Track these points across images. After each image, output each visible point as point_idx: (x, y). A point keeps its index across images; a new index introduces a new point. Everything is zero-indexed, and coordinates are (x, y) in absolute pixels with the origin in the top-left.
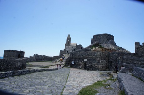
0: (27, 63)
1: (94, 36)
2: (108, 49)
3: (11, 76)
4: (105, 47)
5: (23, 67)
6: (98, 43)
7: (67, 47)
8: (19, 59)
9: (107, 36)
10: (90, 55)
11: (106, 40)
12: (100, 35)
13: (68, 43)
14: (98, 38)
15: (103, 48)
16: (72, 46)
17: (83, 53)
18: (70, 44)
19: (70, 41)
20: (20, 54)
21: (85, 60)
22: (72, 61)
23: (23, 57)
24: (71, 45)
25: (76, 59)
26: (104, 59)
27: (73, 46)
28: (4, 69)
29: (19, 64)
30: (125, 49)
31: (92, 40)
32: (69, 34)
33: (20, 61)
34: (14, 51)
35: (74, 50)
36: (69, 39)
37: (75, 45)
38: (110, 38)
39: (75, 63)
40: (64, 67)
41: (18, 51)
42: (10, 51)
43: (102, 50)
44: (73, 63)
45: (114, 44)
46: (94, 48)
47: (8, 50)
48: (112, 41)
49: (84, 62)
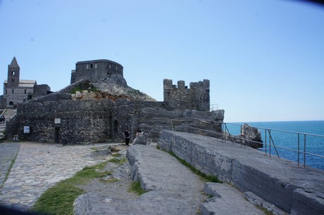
1: (78, 64)
2: (110, 95)
4: (102, 90)
6: (88, 81)
7: (9, 90)
9: (108, 66)
10: (68, 110)
11: (104, 74)
12: (91, 64)
13: (13, 80)
14: (88, 70)
15: (99, 92)
16: (23, 88)
17: (51, 105)
18: (18, 83)
19: (17, 75)
21: (58, 121)
22: (24, 125)
24: (20, 85)
25: (33, 119)
26: (101, 118)
27: (27, 88)
30: (145, 95)
31: (72, 74)
32: (14, 58)
35: (30, 97)
36: (14, 70)
37: (32, 86)
38: (113, 70)
39: (31, 129)
40: (2, 141)
43: (96, 97)
44: (26, 130)
45: (122, 83)
46: (78, 93)
48: (119, 76)
49: (54, 125)
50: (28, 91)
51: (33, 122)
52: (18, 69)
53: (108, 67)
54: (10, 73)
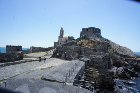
0: (24, 55)
1: (83, 29)
2: (94, 41)
3: (13, 64)
4: (91, 40)
5: (21, 58)
6: (86, 36)
7: (60, 39)
8: (18, 52)
11: (92, 33)
12: (87, 29)
13: (61, 35)
14: (86, 31)
16: (64, 38)
18: (63, 36)
19: (63, 33)
20: (19, 48)
21: (66, 53)
22: (58, 53)
23: (21, 50)
24: (64, 37)
27: (66, 38)
28: (8, 60)
29: (18, 56)
31: (81, 33)
32: (62, 27)
33: (18, 54)
34: (14, 46)
37: (68, 37)
38: (96, 31)
39: (59, 54)
40: (51, 57)
41: (17, 46)
42: (10, 46)
43: (89, 42)
44: (58, 54)
45: (100, 36)
46: (81, 40)
47: (9, 46)
48: (98, 34)
49: (65, 54)
50: (66, 39)
51: (60, 52)
52: (63, 31)
53: (94, 30)
54: (60, 33)
